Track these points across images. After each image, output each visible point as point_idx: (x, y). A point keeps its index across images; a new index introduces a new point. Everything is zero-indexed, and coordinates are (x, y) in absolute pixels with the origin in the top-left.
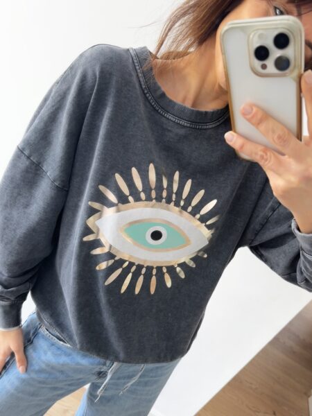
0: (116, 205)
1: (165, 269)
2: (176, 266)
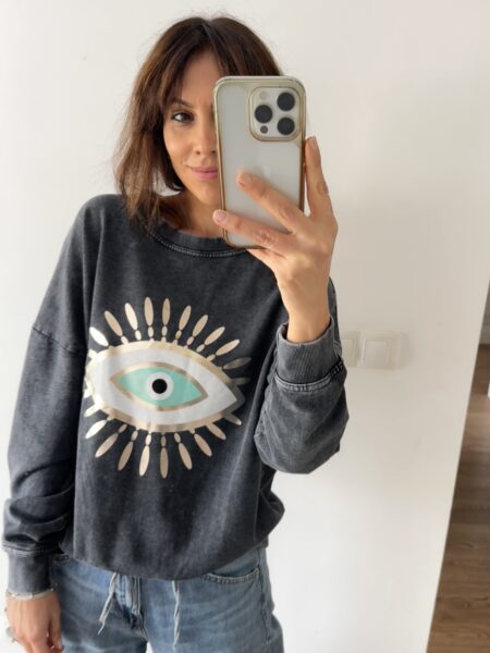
0: (107, 348)
1: (178, 438)
2: (193, 432)
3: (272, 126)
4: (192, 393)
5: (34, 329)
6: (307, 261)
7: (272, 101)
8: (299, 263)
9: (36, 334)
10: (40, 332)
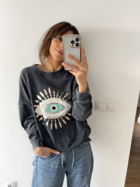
1: (61, 118)
2: (64, 116)
3: (74, 45)
4: (61, 107)
5: (19, 104)
6: (82, 73)
7: (74, 40)
8: (81, 74)
9: (20, 105)
10: (21, 104)
